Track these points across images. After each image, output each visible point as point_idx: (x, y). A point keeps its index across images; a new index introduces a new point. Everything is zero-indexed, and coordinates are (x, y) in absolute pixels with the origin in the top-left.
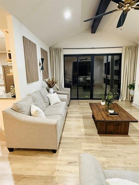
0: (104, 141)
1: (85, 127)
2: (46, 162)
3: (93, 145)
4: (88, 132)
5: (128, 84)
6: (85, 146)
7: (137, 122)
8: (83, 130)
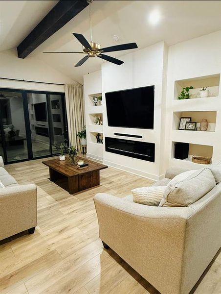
0: (83, 198)
1: (50, 193)
2: (29, 247)
3: (73, 206)
4: (57, 197)
5: (77, 132)
6: (65, 210)
7: (107, 167)
8: (49, 197)
